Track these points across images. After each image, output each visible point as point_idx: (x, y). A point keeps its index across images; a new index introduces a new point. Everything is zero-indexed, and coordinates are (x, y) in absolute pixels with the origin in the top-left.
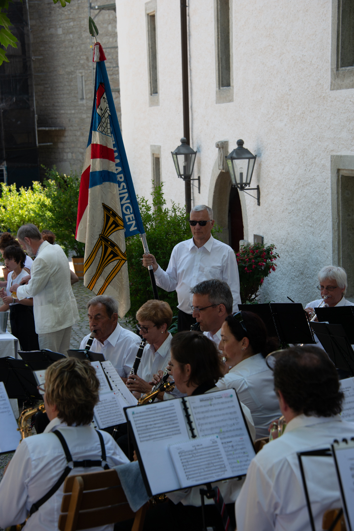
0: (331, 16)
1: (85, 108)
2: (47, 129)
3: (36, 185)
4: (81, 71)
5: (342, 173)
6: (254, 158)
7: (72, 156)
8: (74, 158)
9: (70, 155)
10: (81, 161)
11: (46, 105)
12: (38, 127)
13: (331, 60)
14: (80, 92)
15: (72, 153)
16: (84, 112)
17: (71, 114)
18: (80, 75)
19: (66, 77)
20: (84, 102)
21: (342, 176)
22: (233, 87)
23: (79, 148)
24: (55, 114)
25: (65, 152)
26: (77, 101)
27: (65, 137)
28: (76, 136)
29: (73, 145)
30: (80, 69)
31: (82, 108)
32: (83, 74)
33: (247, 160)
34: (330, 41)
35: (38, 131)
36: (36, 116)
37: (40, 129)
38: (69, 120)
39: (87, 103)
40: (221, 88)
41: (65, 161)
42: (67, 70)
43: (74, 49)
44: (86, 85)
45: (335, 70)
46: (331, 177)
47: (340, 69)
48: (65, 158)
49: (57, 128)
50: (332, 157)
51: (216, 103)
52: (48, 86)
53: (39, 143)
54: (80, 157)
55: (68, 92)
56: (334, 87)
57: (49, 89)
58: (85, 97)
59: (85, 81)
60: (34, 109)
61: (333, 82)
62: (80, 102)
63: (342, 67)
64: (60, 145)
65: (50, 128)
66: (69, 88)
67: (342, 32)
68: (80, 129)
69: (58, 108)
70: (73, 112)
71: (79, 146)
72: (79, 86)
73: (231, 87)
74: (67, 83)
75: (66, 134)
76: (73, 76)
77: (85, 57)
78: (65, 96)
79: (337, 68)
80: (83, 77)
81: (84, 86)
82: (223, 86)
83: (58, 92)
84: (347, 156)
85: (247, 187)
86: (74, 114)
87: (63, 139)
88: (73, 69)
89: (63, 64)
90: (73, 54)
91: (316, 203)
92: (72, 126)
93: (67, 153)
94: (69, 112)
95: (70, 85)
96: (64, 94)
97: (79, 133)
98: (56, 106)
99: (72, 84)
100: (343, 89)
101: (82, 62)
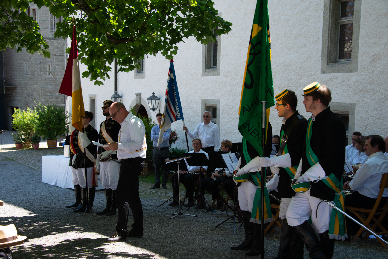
0: (202, 51)
1: (28, 78)
2: (9, 86)
3: (29, 109)
4: (26, 63)
5: (207, 105)
6: (159, 99)
7: (20, 98)
8: (21, 99)
9: (19, 98)
10: (24, 101)
11: (7, 76)
12: (5, 85)
13: (202, 66)
14: (26, 72)
15: (20, 97)
16: (27, 80)
17: (20, 80)
18: (26, 64)
19: (18, 65)
20: (28, 76)
21: (207, 106)
22: (145, 73)
23: (24, 95)
24: (12, 80)
25: (16, 97)
26: (24, 75)
27: (17, 90)
28: (22, 90)
29: (21, 94)
30: (26, 62)
31: (26, 78)
32: (28, 64)
33: (155, 100)
34: (201, 60)
35: (5, 87)
36: (4, 80)
37: (6, 86)
38: (19, 83)
39: (29, 76)
40: (137, 73)
41: (16, 100)
42: (19, 62)
43: (23, 54)
44: (29, 69)
45: (204, 70)
46: (202, 106)
47: (206, 69)
48: (16, 99)
49: (14, 86)
50: (202, 99)
51: (134, 79)
52: (8, 68)
53: (5, 92)
54: (24, 99)
55: (19, 71)
56: (203, 75)
57: (9, 70)
58: (28, 74)
59: (29, 67)
60: (3, 78)
61: (203, 73)
62: (25, 76)
63: (207, 69)
64: (14, 94)
65: (10, 86)
66: (20, 69)
67: (207, 57)
68: (25, 87)
69: (13, 78)
70: (21, 79)
71: (24, 94)
72: (26, 69)
73: (144, 73)
74: (18, 68)
75: (17, 89)
76: (22, 65)
77: (29, 57)
78: (17, 73)
79: (205, 69)
80: (28, 65)
81: (28, 69)
82: (138, 72)
83: (13, 71)
84: (210, 99)
85: (156, 110)
86: (22, 80)
87: (15, 91)
88: (22, 62)
89: (17, 59)
90: (22, 56)
91: (193, 116)
92: (20, 85)
93: (18, 97)
94: (19, 80)
95: (20, 68)
96: (17, 72)
97: (24, 89)
98: (12, 77)
99: (21, 68)
100: (208, 76)
101: (27, 59)
